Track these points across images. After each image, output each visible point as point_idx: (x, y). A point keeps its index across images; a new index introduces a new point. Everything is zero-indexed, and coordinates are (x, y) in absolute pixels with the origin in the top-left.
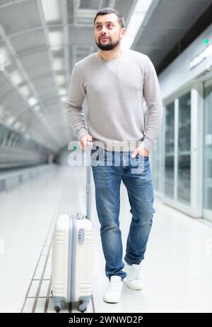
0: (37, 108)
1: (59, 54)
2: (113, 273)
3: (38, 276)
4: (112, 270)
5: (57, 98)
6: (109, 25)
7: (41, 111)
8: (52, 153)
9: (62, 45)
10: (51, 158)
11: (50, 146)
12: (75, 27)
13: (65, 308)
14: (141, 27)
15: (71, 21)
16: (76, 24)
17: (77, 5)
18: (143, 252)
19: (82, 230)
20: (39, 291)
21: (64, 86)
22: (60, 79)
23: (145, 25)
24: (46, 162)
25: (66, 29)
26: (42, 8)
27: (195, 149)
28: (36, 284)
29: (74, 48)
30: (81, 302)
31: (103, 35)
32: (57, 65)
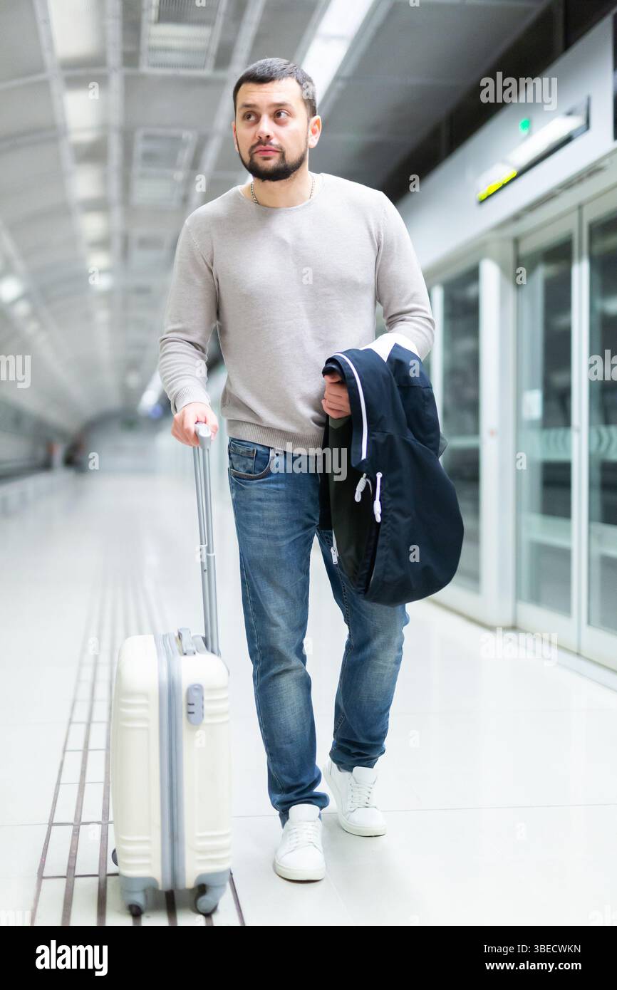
0: (22, 309)
1: (93, 154)
2: (291, 796)
3: (66, 813)
4: (289, 789)
5: (80, 278)
6: (278, 113)
7: (34, 315)
8: (62, 434)
9: (104, 126)
10: (59, 454)
11: (55, 416)
12: (143, 77)
13: (155, 907)
14: (337, 78)
15: (130, 59)
16: (145, 69)
17: (153, 14)
18: (382, 736)
19: (198, 688)
20: (73, 857)
21: (103, 244)
22: (92, 225)
23: (347, 72)
24: (46, 466)
25: (116, 81)
26: (47, 21)
27: (492, 433)
28: (62, 837)
29: (139, 134)
30: (202, 889)
31: (263, 141)
32: (84, 184)
